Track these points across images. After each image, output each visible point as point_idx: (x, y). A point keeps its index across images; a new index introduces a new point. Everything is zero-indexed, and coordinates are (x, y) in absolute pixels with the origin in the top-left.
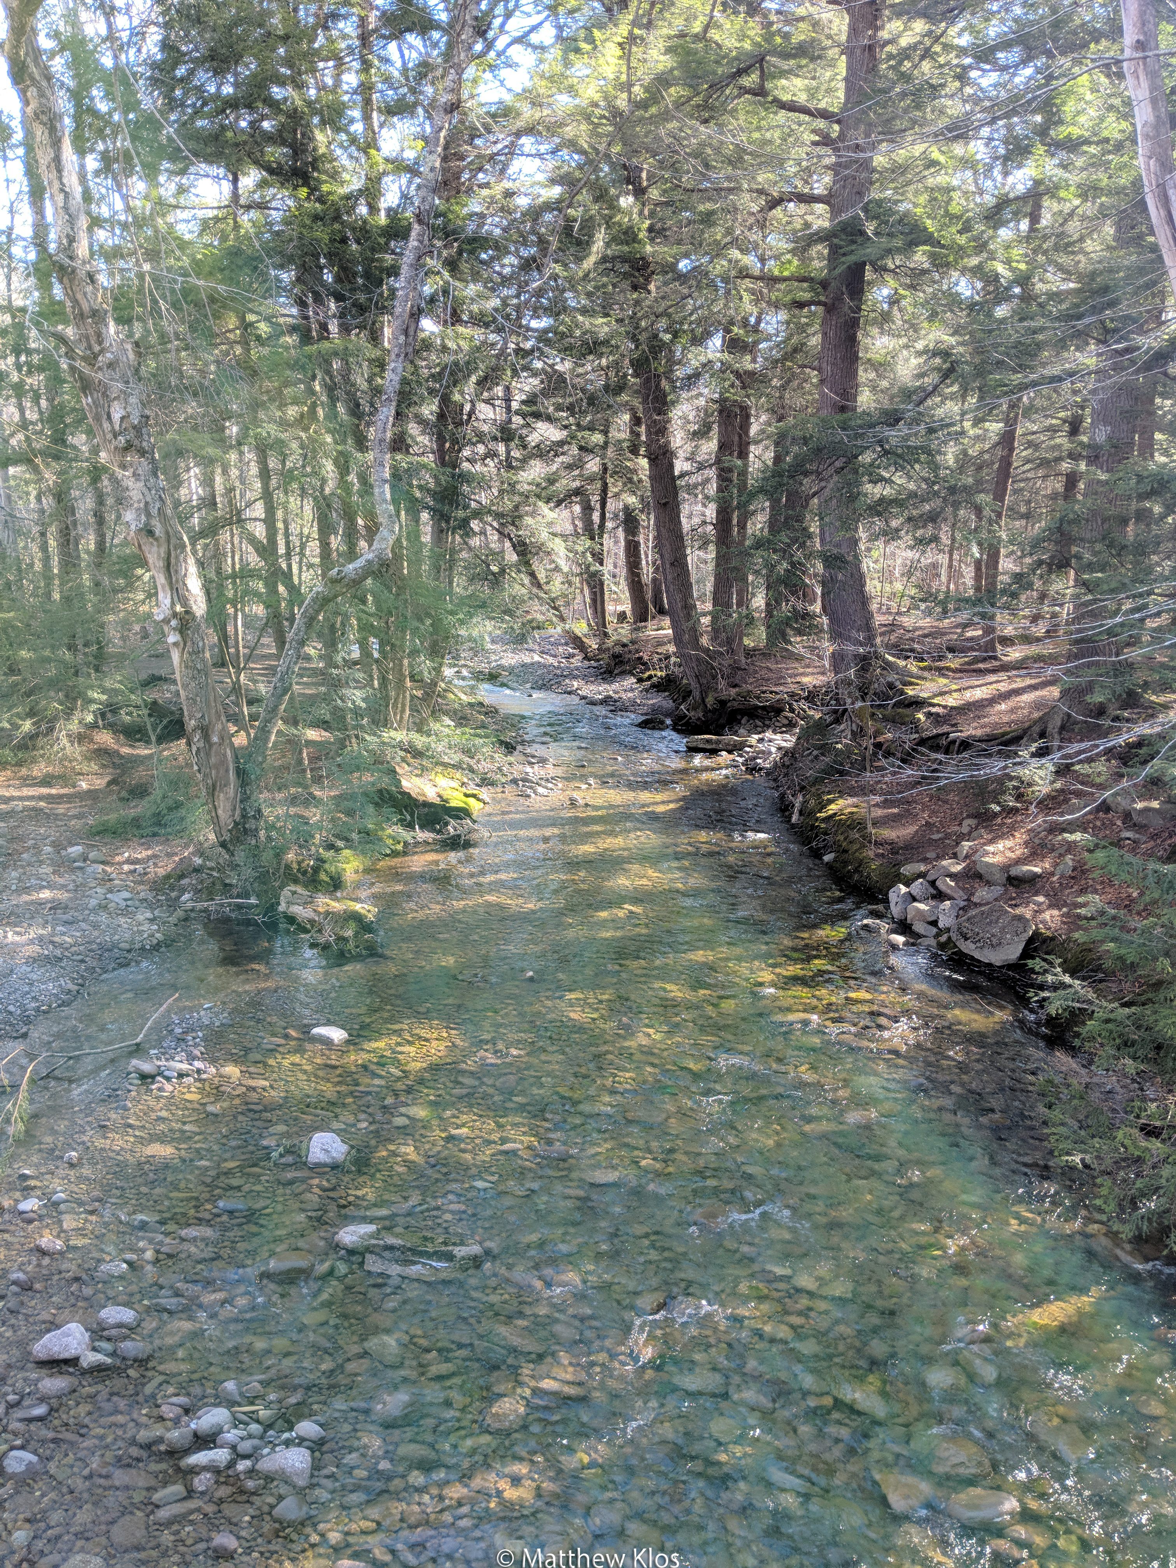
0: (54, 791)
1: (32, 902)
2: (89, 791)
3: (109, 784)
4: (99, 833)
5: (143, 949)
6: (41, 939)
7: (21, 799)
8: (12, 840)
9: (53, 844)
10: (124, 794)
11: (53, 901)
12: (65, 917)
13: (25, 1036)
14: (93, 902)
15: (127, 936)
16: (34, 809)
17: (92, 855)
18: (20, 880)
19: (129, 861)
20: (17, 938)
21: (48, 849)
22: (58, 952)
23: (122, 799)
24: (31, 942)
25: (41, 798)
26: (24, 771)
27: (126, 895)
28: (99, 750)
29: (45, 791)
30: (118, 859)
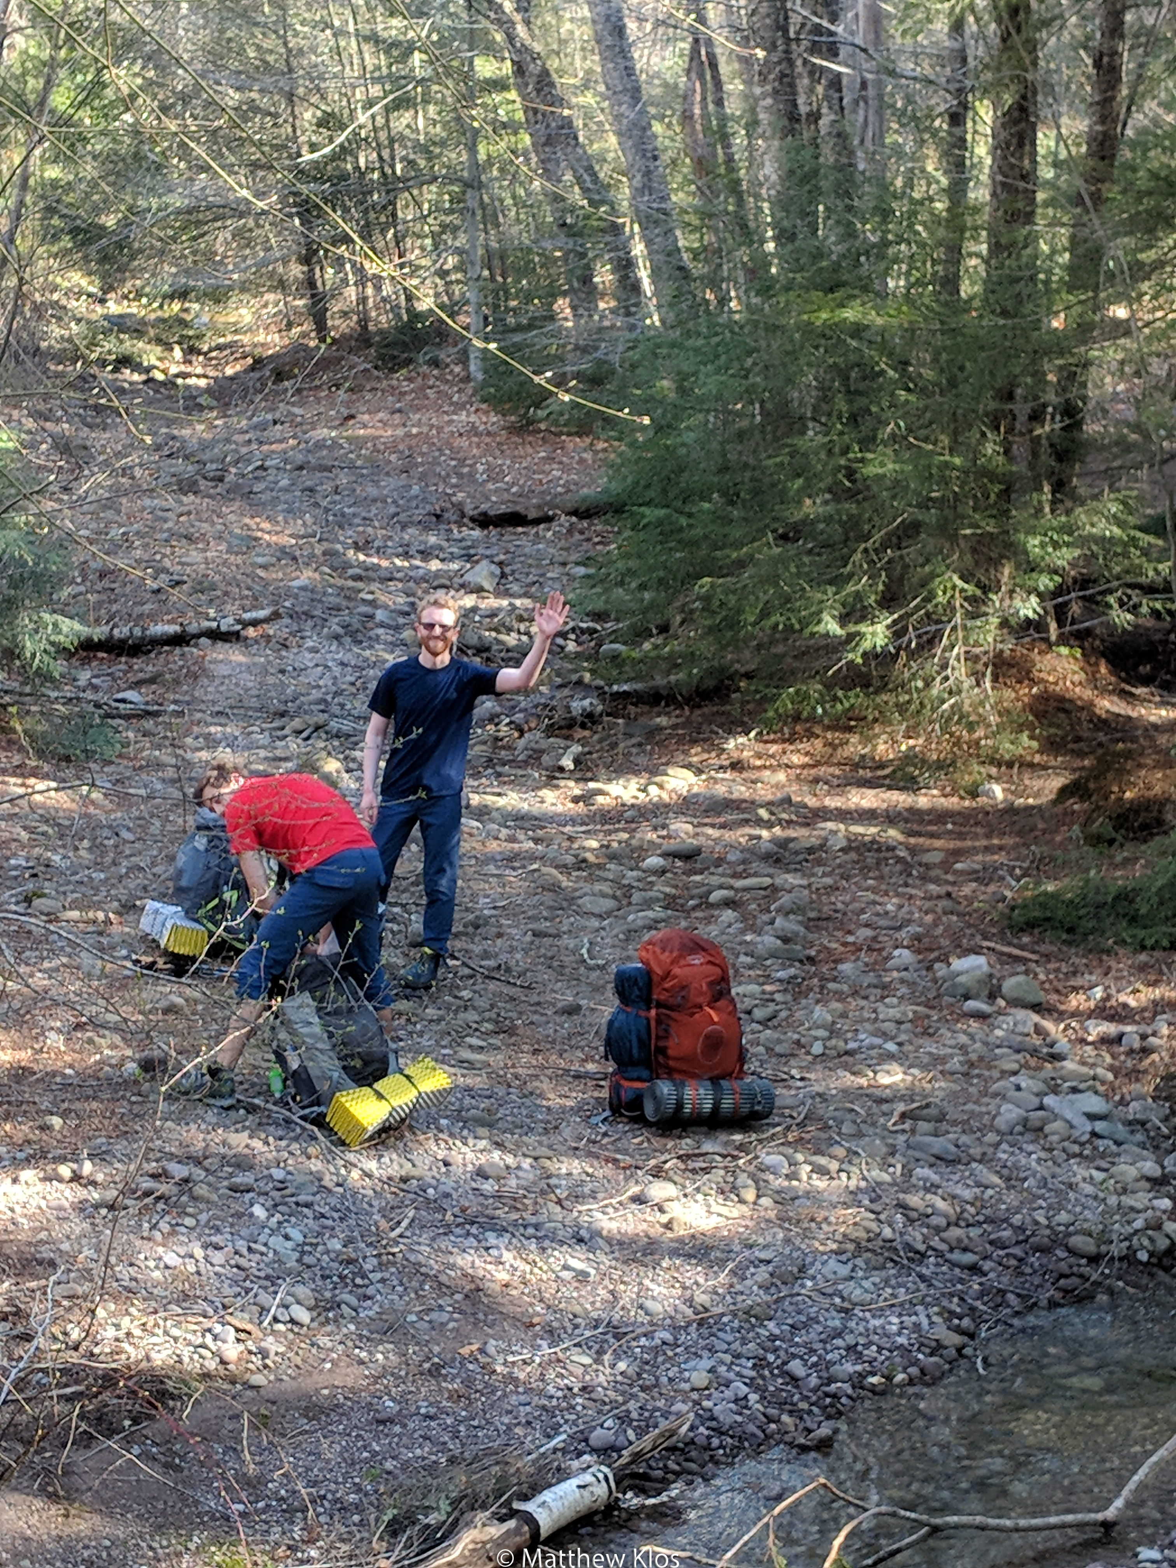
0: (923, 801)
1: (860, 1094)
2: (1010, 810)
3: (1064, 792)
4: (1030, 926)
5: (1129, 1258)
6: (875, 1191)
7: (843, 815)
8: (816, 923)
9: (918, 944)
10: (1100, 824)
11: (909, 1095)
12: (939, 1144)
13: (824, 1446)
14: (1009, 1113)
15: (1091, 1218)
16: (874, 846)
17: (1010, 985)
18: (833, 1032)
19: (1105, 1012)
20: (820, 1183)
21: (903, 956)
22: (916, 1236)
23: (1095, 840)
24: (853, 1197)
25: (891, 817)
26: (855, 746)
27: (1095, 1103)
28: (1045, 698)
29: (899, 799)
30: (1076, 1001)
